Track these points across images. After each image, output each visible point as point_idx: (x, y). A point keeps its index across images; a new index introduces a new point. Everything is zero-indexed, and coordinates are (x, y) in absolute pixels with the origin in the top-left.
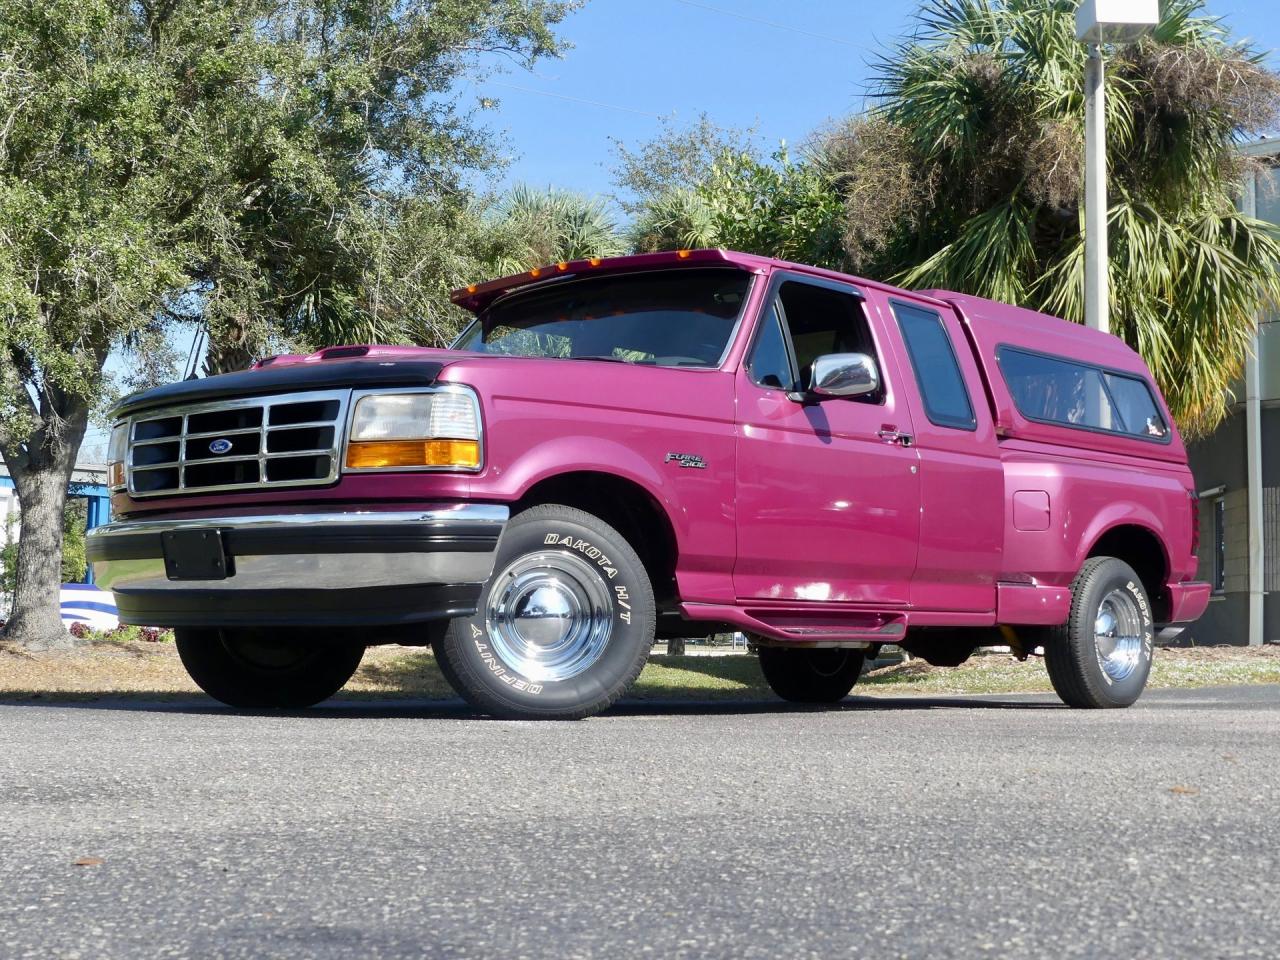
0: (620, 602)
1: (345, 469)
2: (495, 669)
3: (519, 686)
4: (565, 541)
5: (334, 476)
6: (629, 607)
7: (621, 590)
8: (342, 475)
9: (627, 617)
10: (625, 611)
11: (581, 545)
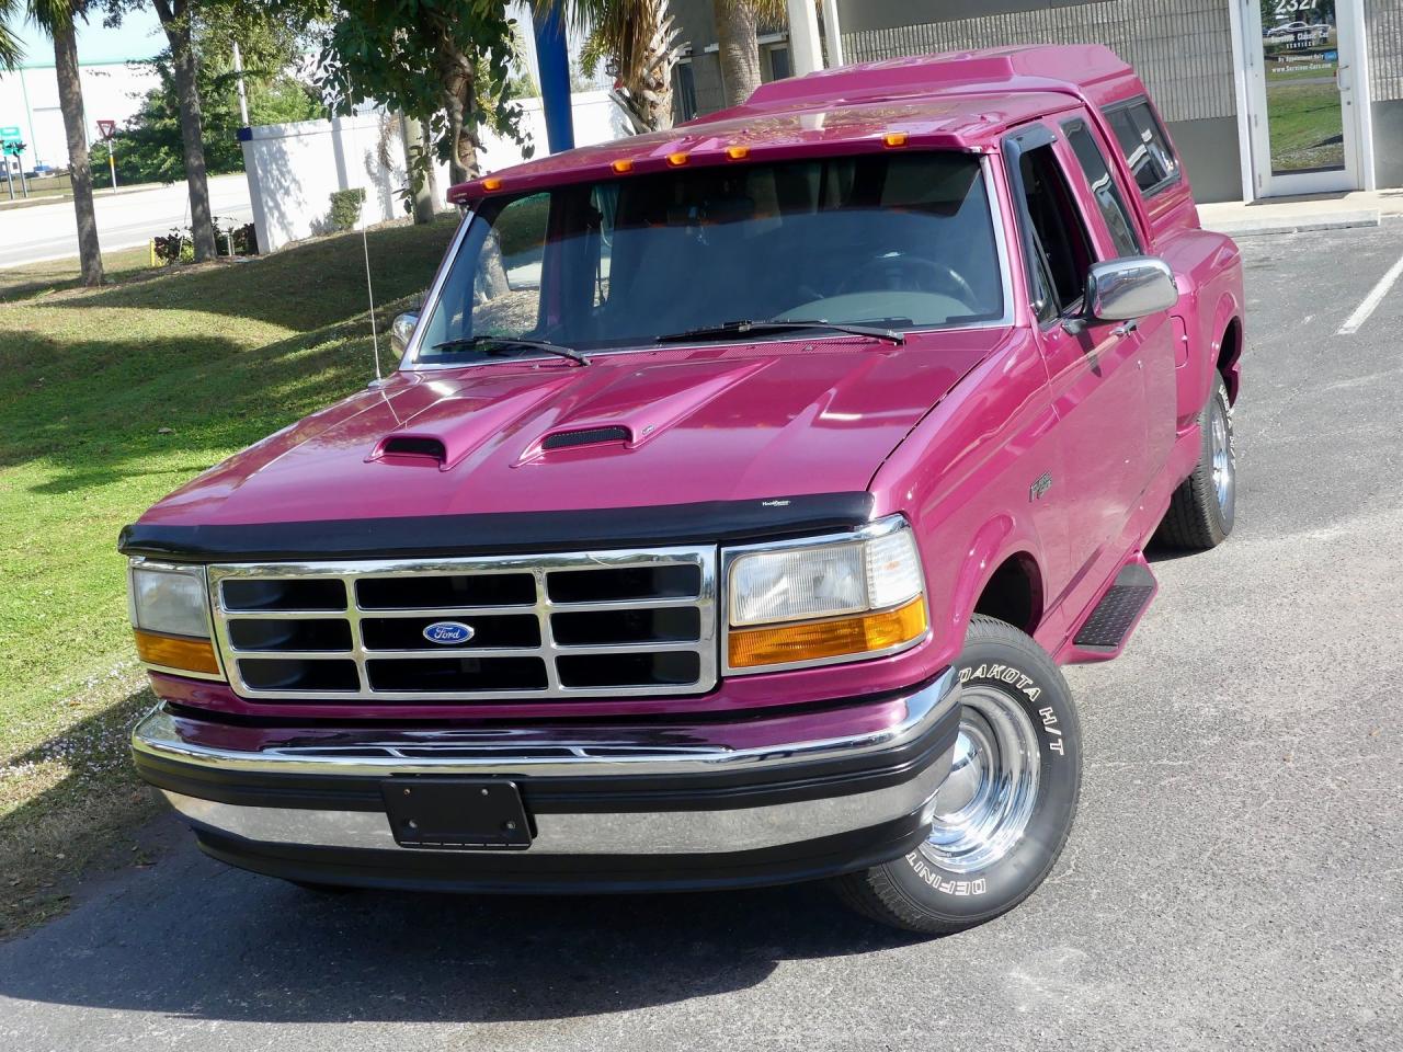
0: (1047, 729)
1: (727, 671)
2: (933, 880)
3: (962, 890)
4: (978, 673)
5: (706, 683)
6: (1059, 733)
7: (1047, 714)
8: (721, 679)
9: (1058, 747)
10: (1055, 738)
11: (997, 669)
